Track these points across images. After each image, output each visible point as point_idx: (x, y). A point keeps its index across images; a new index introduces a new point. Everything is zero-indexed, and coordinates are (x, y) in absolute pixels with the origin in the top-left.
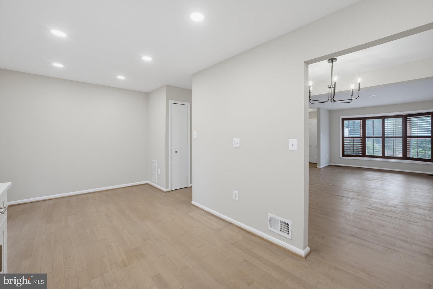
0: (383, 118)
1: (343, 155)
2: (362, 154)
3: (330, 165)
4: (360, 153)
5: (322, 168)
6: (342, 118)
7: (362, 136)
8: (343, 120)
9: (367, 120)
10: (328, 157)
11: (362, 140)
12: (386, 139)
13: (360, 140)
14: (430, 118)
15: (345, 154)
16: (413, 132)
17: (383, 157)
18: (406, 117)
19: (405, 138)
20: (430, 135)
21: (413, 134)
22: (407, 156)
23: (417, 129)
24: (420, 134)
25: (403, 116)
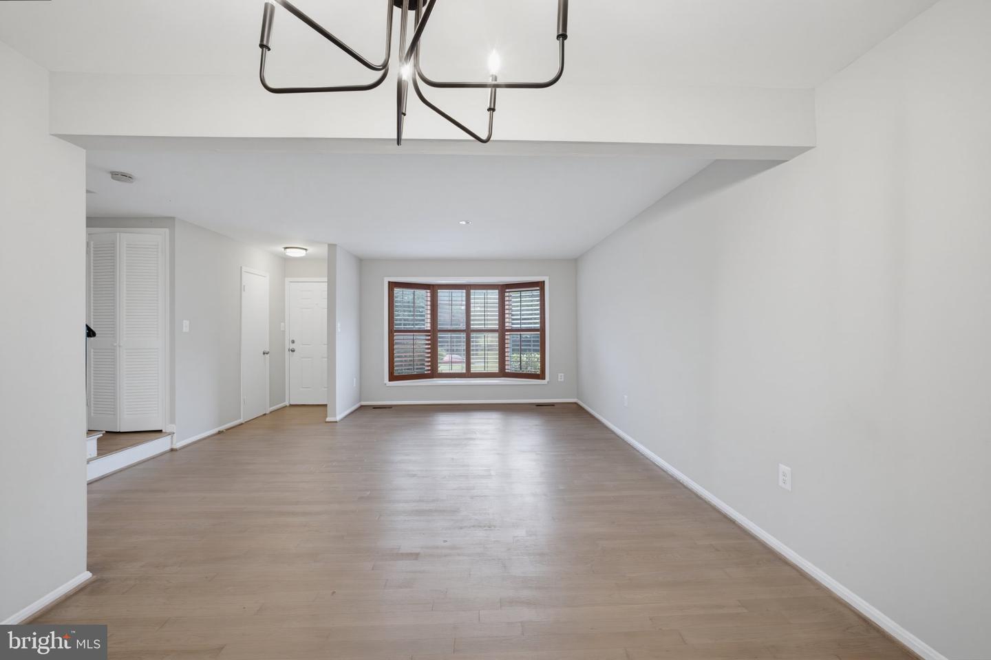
0: (468, 288)
1: (392, 377)
2: (429, 372)
3: (362, 407)
4: (427, 370)
5: (342, 420)
6: (389, 282)
7: (429, 328)
8: (393, 285)
9: (439, 291)
10: (355, 385)
11: (429, 338)
13: (424, 338)
14: (538, 293)
15: (396, 374)
16: (514, 320)
17: (468, 374)
18: (504, 288)
19: (502, 331)
20: (539, 325)
21: (513, 324)
22: (505, 369)
23: (521, 315)
24: (525, 324)
25: (500, 288)
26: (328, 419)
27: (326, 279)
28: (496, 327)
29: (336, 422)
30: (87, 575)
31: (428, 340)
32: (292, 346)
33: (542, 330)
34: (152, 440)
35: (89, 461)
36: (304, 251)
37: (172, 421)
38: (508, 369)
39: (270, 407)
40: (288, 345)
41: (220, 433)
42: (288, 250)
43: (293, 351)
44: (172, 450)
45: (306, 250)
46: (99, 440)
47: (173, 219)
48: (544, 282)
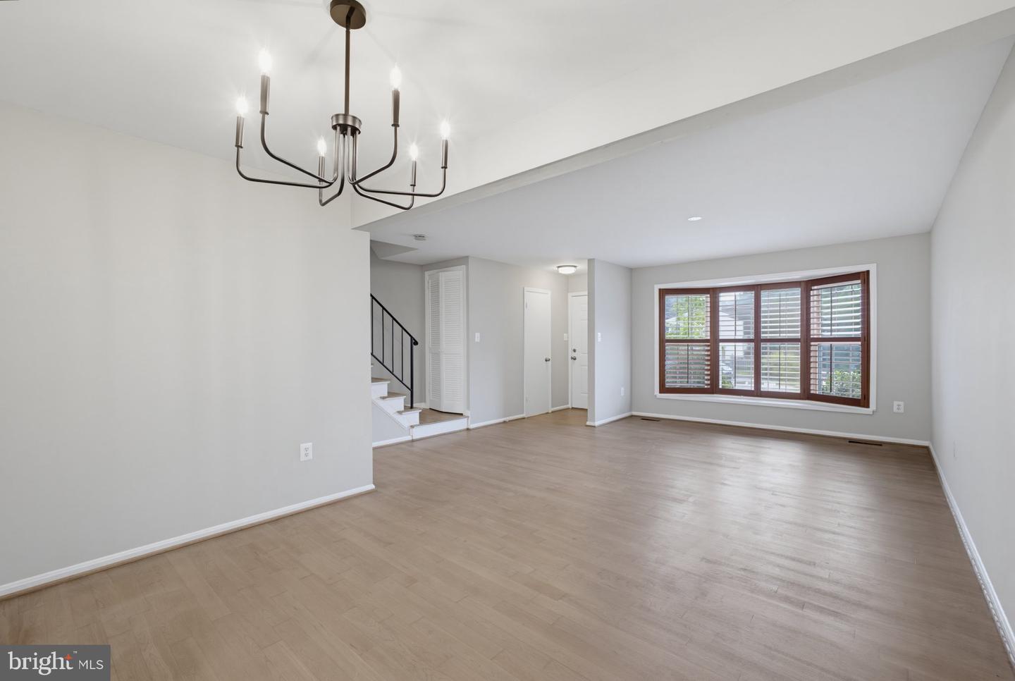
0: (757, 288)
1: (663, 389)
2: (709, 386)
3: (632, 416)
4: (706, 384)
5: (602, 425)
6: (660, 290)
7: (709, 338)
8: (663, 293)
9: (721, 294)
10: (622, 394)
11: (709, 348)
12: (763, 345)
13: (702, 348)
14: (858, 288)
15: (667, 385)
16: (823, 325)
17: (757, 393)
18: (808, 286)
19: (806, 341)
20: (860, 332)
21: (823, 331)
22: (810, 390)
23: (831, 319)
24: (838, 330)
25: (803, 284)
26: (588, 423)
27: (586, 293)
28: (798, 335)
29: (594, 427)
30: (372, 487)
31: (708, 351)
32: (574, 355)
33: (865, 340)
34: (452, 419)
35: (412, 427)
36: (573, 268)
37: (468, 408)
38: (814, 389)
39: (553, 407)
40: (571, 354)
41: (505, 422)
42: (560, 269)
43: (574, 359)
44: (468, 429)
45: (575, 267)
46: (420, 413)
47: (467, 257)
48: (868, 272)
